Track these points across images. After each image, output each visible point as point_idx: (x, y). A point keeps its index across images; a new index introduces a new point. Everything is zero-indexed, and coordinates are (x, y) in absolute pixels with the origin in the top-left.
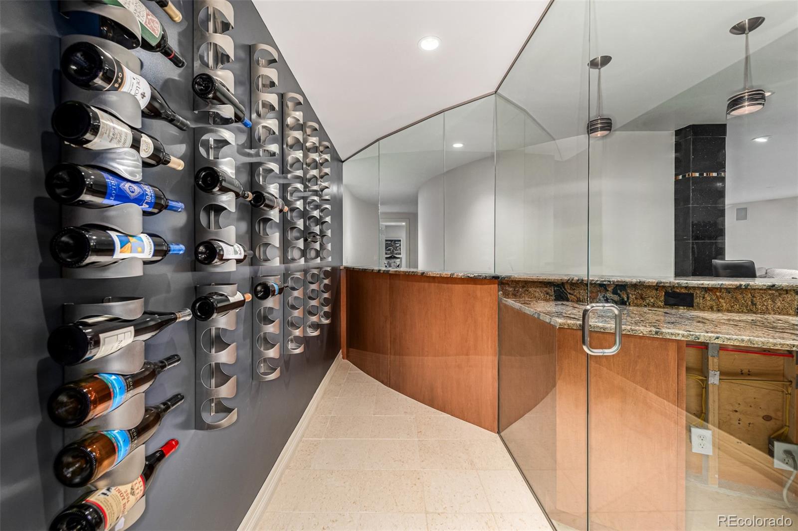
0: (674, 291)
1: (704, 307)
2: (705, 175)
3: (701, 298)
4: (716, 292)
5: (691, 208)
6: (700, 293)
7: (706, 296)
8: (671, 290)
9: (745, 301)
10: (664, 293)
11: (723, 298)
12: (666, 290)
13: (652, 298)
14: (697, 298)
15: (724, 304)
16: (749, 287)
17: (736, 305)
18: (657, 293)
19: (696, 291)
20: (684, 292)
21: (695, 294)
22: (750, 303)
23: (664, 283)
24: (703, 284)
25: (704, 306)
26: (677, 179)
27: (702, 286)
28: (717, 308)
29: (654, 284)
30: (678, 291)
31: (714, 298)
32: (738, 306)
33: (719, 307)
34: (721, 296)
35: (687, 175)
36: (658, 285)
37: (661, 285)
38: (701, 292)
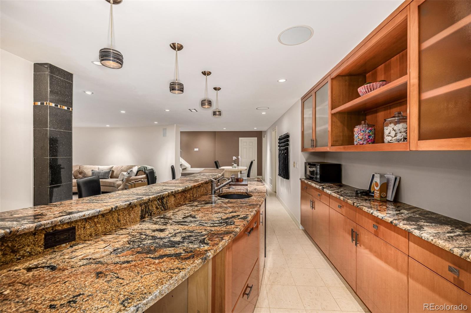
0: (55, 230)
1: (85, 237)
2: (59, 107)
3: (82, 229)
4: (94, 219)
5: (48, 131)
6: (81, 224)
7: (86, 225)
8: (52, 229)
9: (114, 220)
10: (43, 236)
11: (99, 223)
12: (46, 232)
13: (28, 246)
14: (78, 230)
15: (100, 228)
16: (117, 209)
17: (108, 225)
18: (35, 238)
19: (78, 223)
20: (66, 227)
21: (76, 228)
22: (117, 221)
23: (44, 225)
24: (84, 216)
25: (85, 235)
26: (36, 104)
27: (84, 218)
28: (95, 233)
29: (32, 230)
30: (60, 228)
31: (93, 225)
32: (109, 226)
33: (96, 233)
34: (98, 221)
35: (45, 103)
36: (37, 229)
37: (40, 228)
38: (82, 222)
